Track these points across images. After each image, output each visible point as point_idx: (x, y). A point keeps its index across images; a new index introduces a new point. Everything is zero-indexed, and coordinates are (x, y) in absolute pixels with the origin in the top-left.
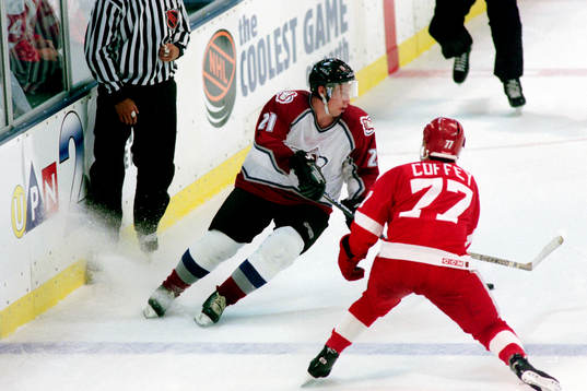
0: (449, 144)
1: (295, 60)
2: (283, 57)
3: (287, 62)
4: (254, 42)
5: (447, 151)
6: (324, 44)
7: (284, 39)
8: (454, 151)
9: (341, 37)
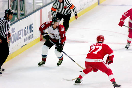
0: (102, 40)
1: (22, 37)
2: (20, 36)
3: (21, 37)
4: (14, 33)
5: (101, 41)
6: (28, 34)
7: (20, 33)
8: (103, 41)
9: (31, 33)
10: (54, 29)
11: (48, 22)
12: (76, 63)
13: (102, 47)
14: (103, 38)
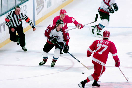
10: (57, 31)
11: (52, 25)
12: (81, 63)
13: (108, 46)
14: (109, 33)
